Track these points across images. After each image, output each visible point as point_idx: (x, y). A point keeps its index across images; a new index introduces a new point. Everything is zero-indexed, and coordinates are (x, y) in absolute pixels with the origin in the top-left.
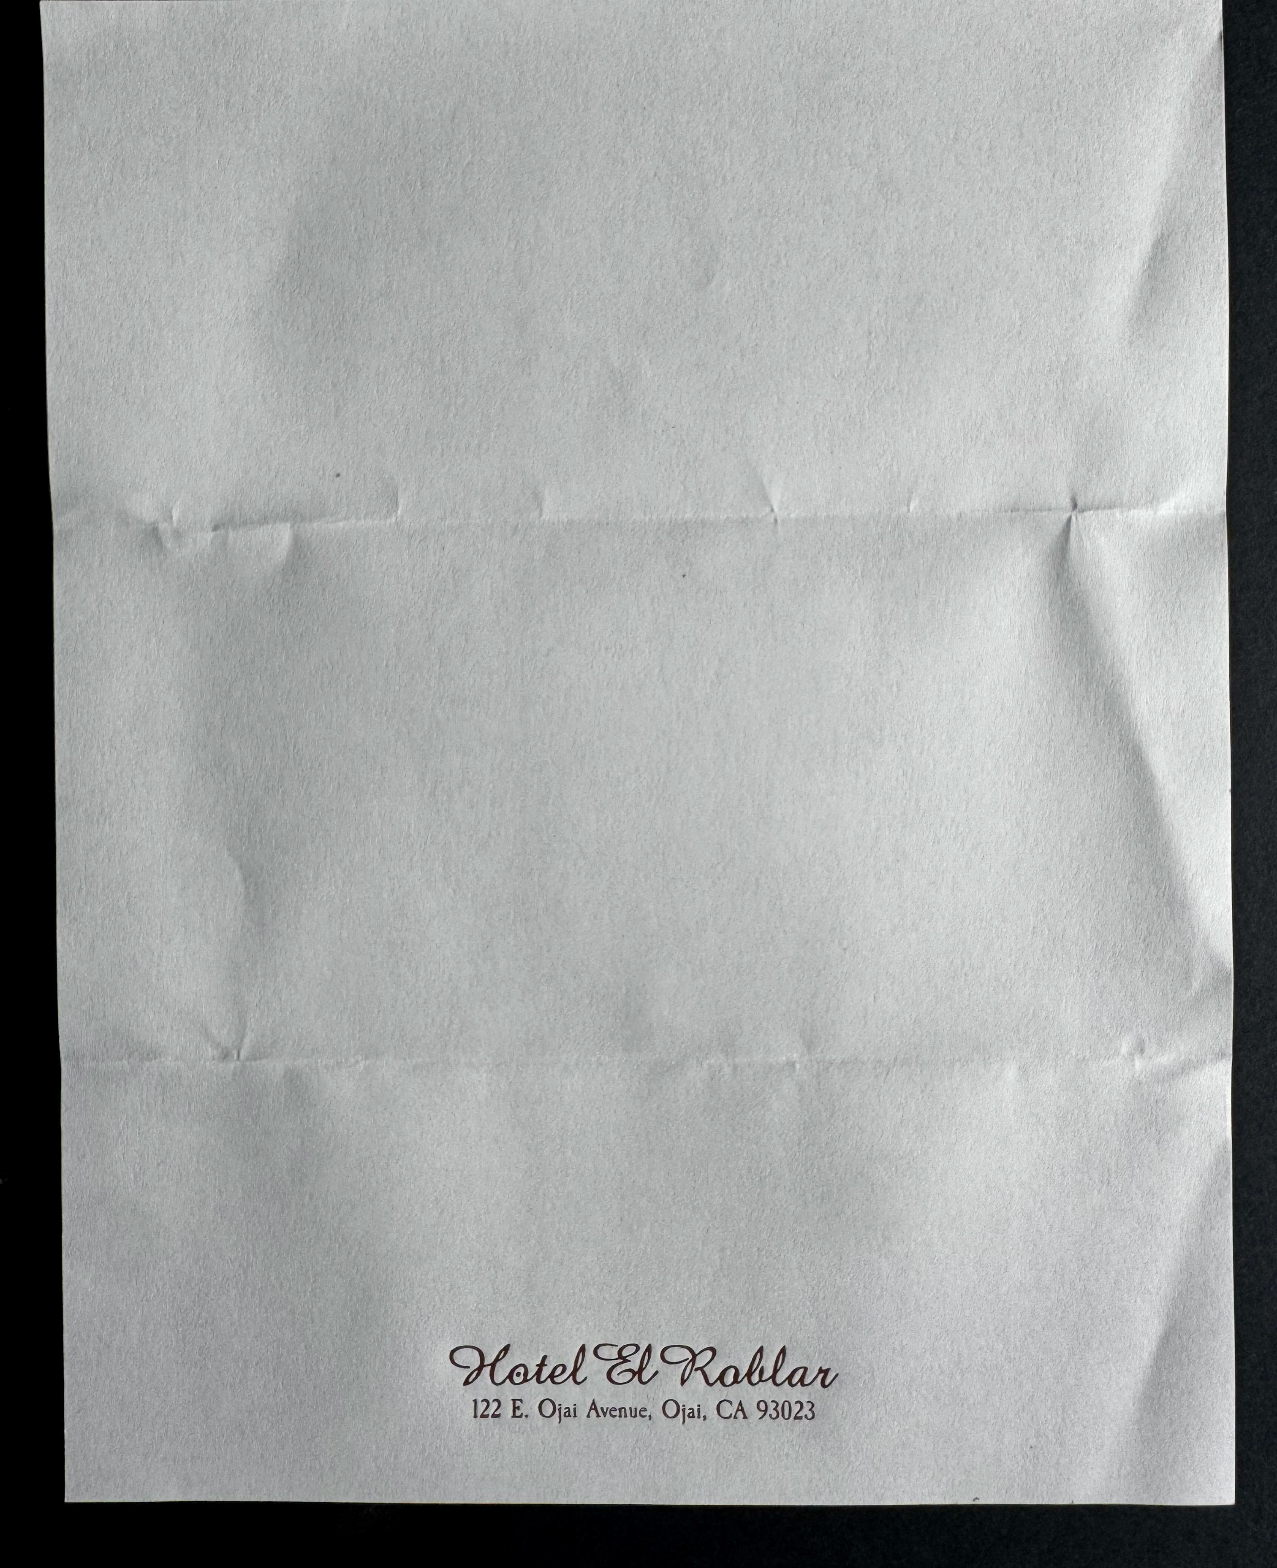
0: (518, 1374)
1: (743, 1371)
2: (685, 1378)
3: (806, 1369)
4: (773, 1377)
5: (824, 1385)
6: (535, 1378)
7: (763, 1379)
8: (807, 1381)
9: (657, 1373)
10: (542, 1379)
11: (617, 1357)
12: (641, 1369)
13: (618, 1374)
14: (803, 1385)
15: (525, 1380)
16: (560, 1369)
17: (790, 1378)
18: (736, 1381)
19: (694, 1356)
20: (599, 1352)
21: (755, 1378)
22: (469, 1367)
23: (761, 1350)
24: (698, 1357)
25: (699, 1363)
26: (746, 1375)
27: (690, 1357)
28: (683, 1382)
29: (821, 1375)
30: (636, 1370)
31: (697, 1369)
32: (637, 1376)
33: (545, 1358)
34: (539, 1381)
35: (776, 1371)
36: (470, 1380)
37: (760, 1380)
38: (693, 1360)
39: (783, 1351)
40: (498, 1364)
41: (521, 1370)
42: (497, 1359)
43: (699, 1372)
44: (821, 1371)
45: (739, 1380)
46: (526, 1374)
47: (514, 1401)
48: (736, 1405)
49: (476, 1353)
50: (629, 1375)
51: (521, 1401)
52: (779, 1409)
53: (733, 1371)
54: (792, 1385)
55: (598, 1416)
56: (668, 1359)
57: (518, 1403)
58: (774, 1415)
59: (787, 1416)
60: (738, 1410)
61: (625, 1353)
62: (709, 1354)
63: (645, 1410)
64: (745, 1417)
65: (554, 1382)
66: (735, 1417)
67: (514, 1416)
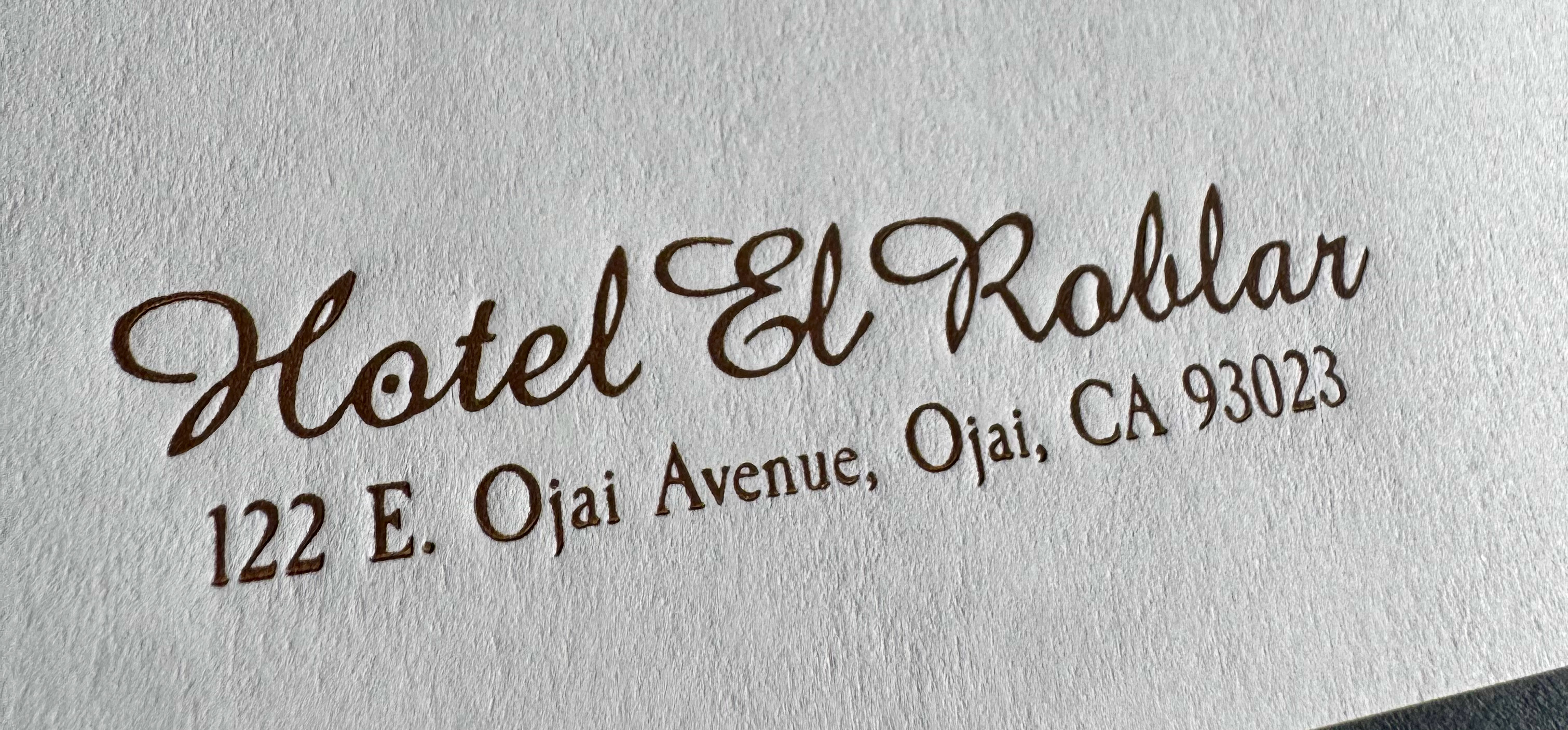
0: (391, 385)
1: (1122, 281)
2: (959, 324)
3: (1284, 248)
4: (1206, 286)
5: (1345, 293)
6: (456, 387)
7: (1182, 295)
8: (1297, 286)
9: (868, 319)
10: (482, 391)
11: (735, 280)
12: (819, 313)
13: (748, 340)
14: (1290, 298)
15: (419, 404)
16: (545, 346)
17: (1251, 282)
18: (1108, 315)
19: (973, 247)
20: (678, 269)
21: (1159, 296)
22: (190, 378)
23: (1154, 207)
24: (984, 253)
25: (992, 272)
26: (1131, 290)
27: (961, 254)
28: (955, 338)
29: (1329, 261)
30: (802, 313)
31: (988, 291)
32: (807, 342)
33: (486, 310)
34: (470, 403)
35: (1209, 265)
36: (199, 429)
37: (1175, 302)
38: (973, 264)
39: (1213, 201)
40: (310, 353)
41: (403, 366)
42: (306, 336)
43: (997, 299)
44: (1324, 248)
45: (1116, 308)
46: (419, 379)
47: (378, 492)
48: (1124, 389)
49: (225, 320)
50: (782, 340)
51: (406, 488)
52: (1247, 385)
53: (1090, 284)
54: (1264, 305)
55: (697, 504)
56: (897, 267)
57: (395, 500)
58: (1239, 411)
59: (1273, 406)
60: (1134, 410)
61: (758, 266)
62: (1015, 235)
63: (853, 455)
64: (1160, 431)
65: (524, 398)
66: (1132, 436)
67: (381, 554)
